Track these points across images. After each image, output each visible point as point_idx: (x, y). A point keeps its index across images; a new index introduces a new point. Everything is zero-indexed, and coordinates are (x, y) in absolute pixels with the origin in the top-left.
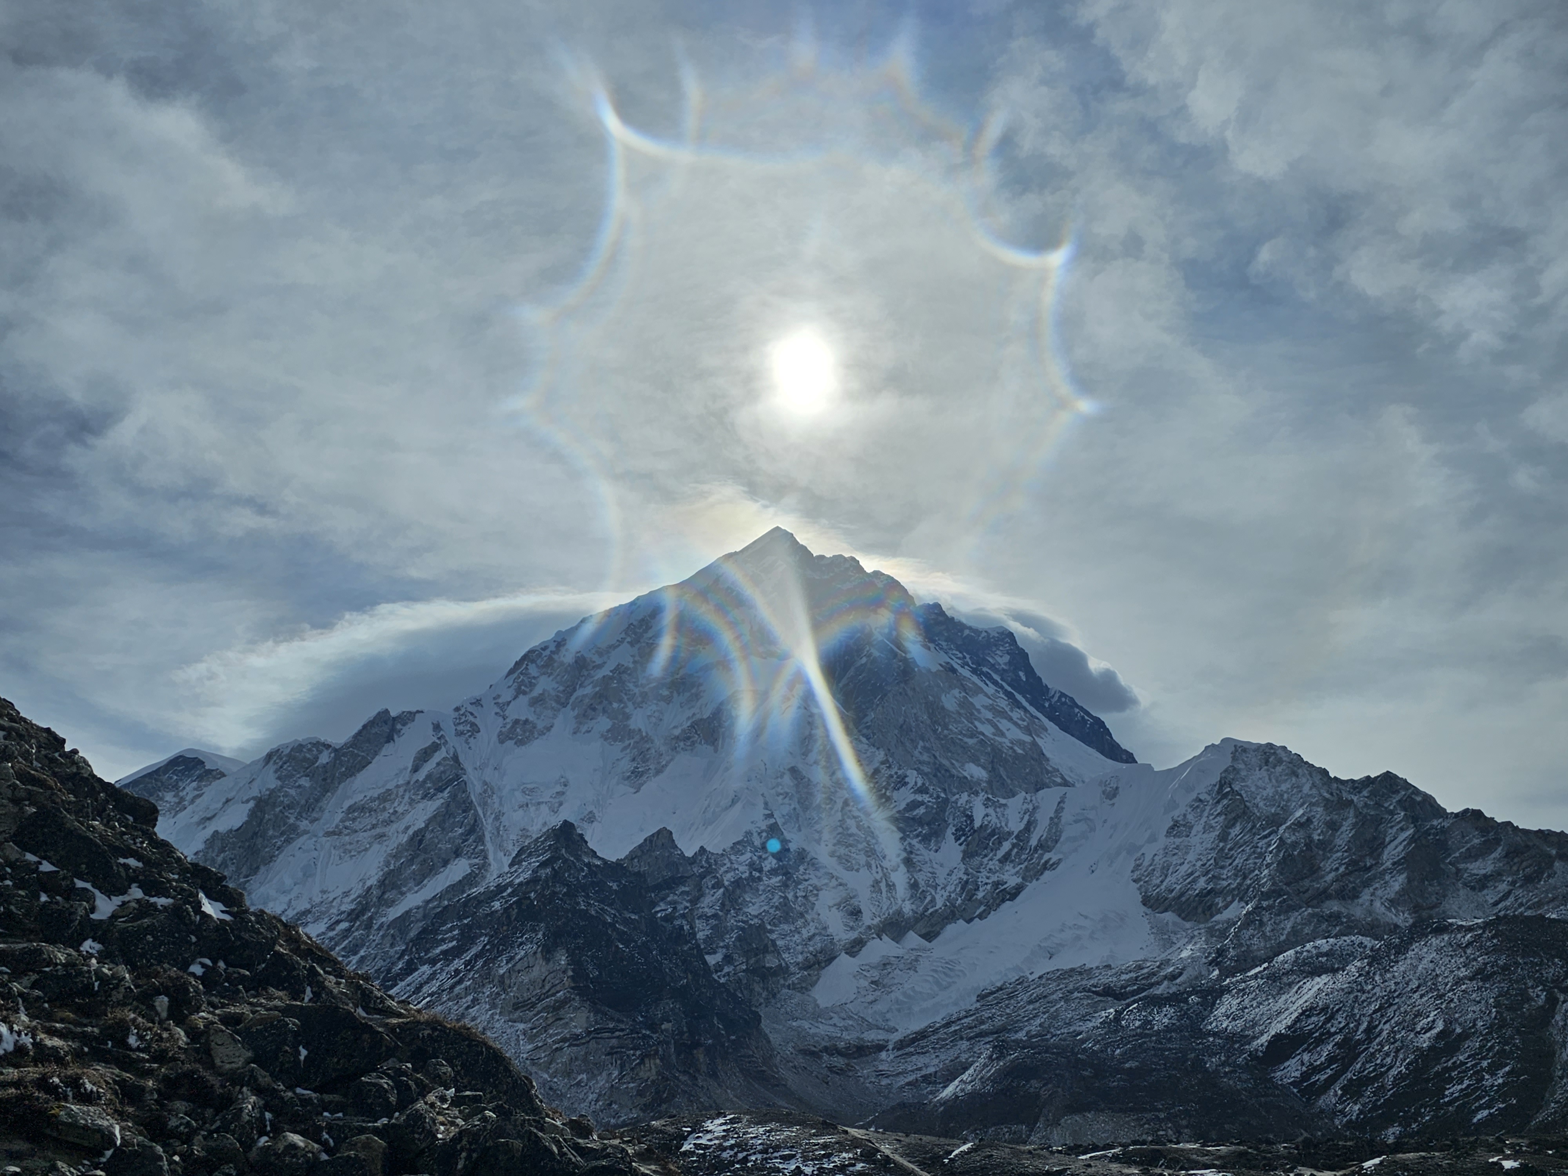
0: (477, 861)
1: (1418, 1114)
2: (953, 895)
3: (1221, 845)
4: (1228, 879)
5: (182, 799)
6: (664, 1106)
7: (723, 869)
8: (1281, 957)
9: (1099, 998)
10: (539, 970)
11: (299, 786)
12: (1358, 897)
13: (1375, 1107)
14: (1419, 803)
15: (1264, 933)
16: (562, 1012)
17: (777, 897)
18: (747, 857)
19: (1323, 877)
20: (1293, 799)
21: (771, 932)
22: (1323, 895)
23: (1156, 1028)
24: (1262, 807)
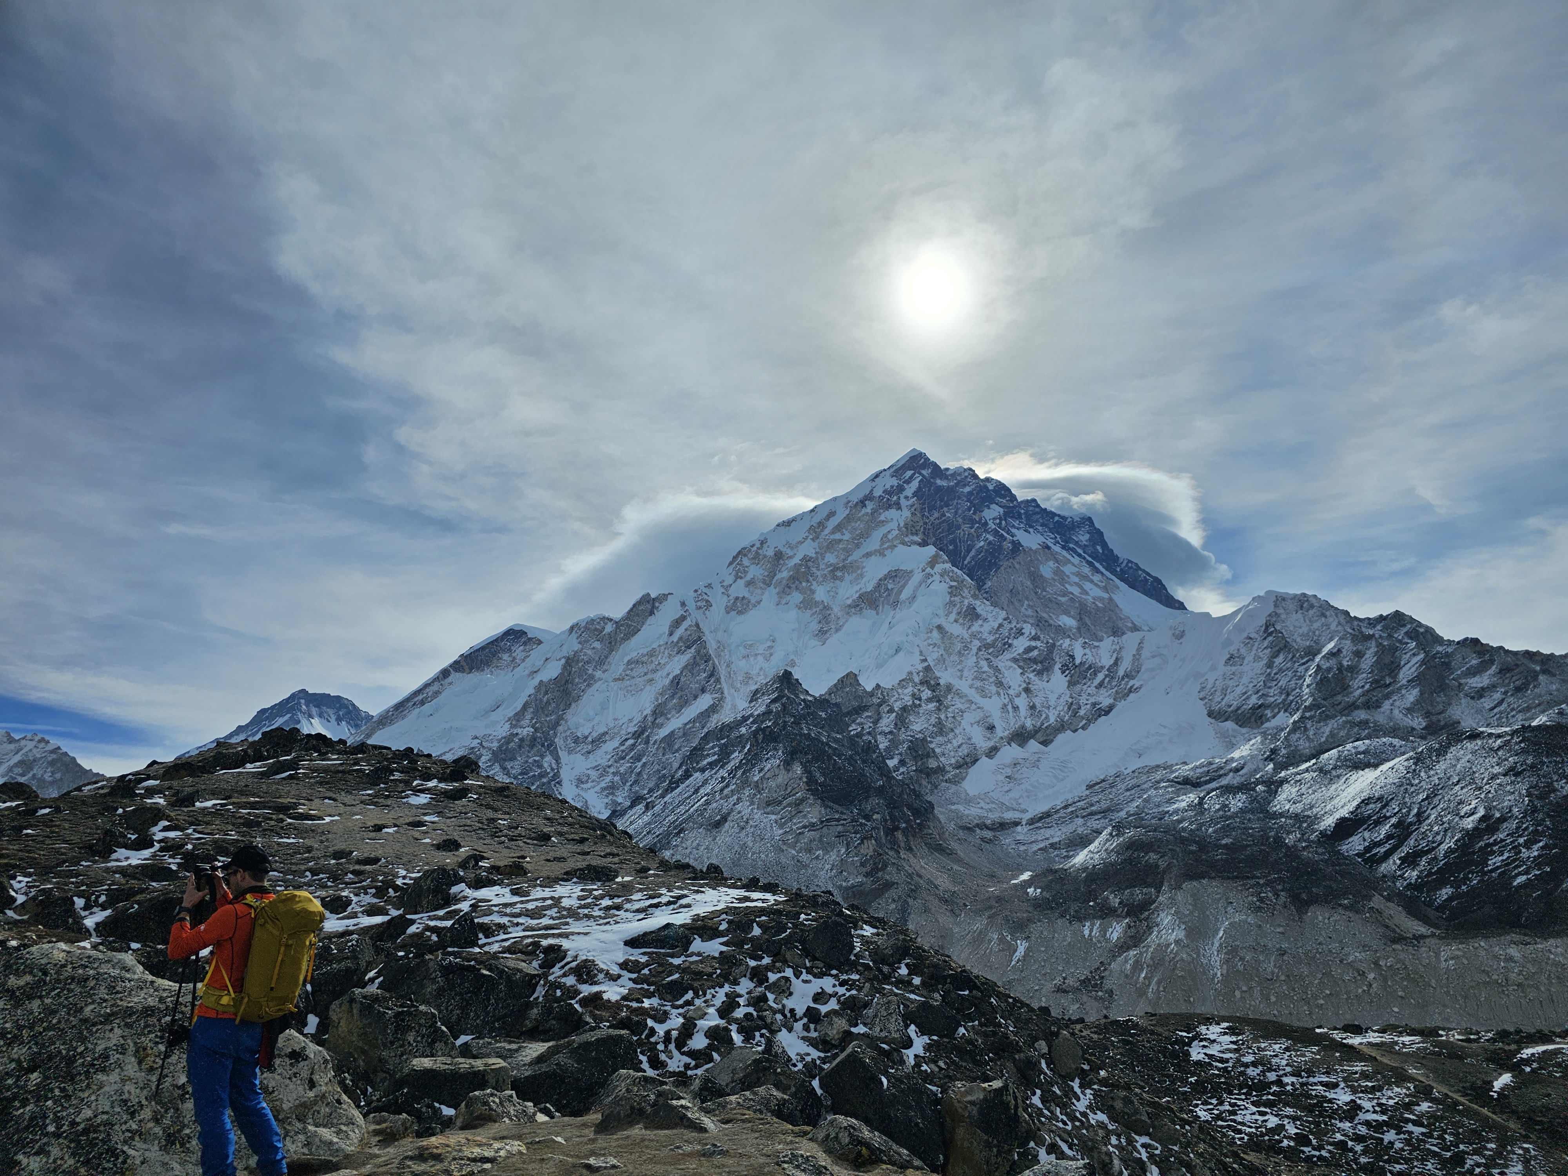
0: (717, 695)
1: (1466, 878)
2: (1062, 713)
3: (1268, 671)
4: (1274, 696)
5: (514, 658)
6: (880, 874)
7: (893, 699)
8: (1326, 755)
9: (1180, 786)
10: (782, 778)
11: (594, 648)
12: (1380, 707)
13: (1430, 874)
14: (1422, 633)
15: (1308, 737)
16: (801, 807)
17: (933, 718)
18: (910, 690)
19: (1352, 693)
20: (1324, 634)
21: (931, 742)
22: (1353, 707)
23: (1232, 810)
24: (1300, 642)
